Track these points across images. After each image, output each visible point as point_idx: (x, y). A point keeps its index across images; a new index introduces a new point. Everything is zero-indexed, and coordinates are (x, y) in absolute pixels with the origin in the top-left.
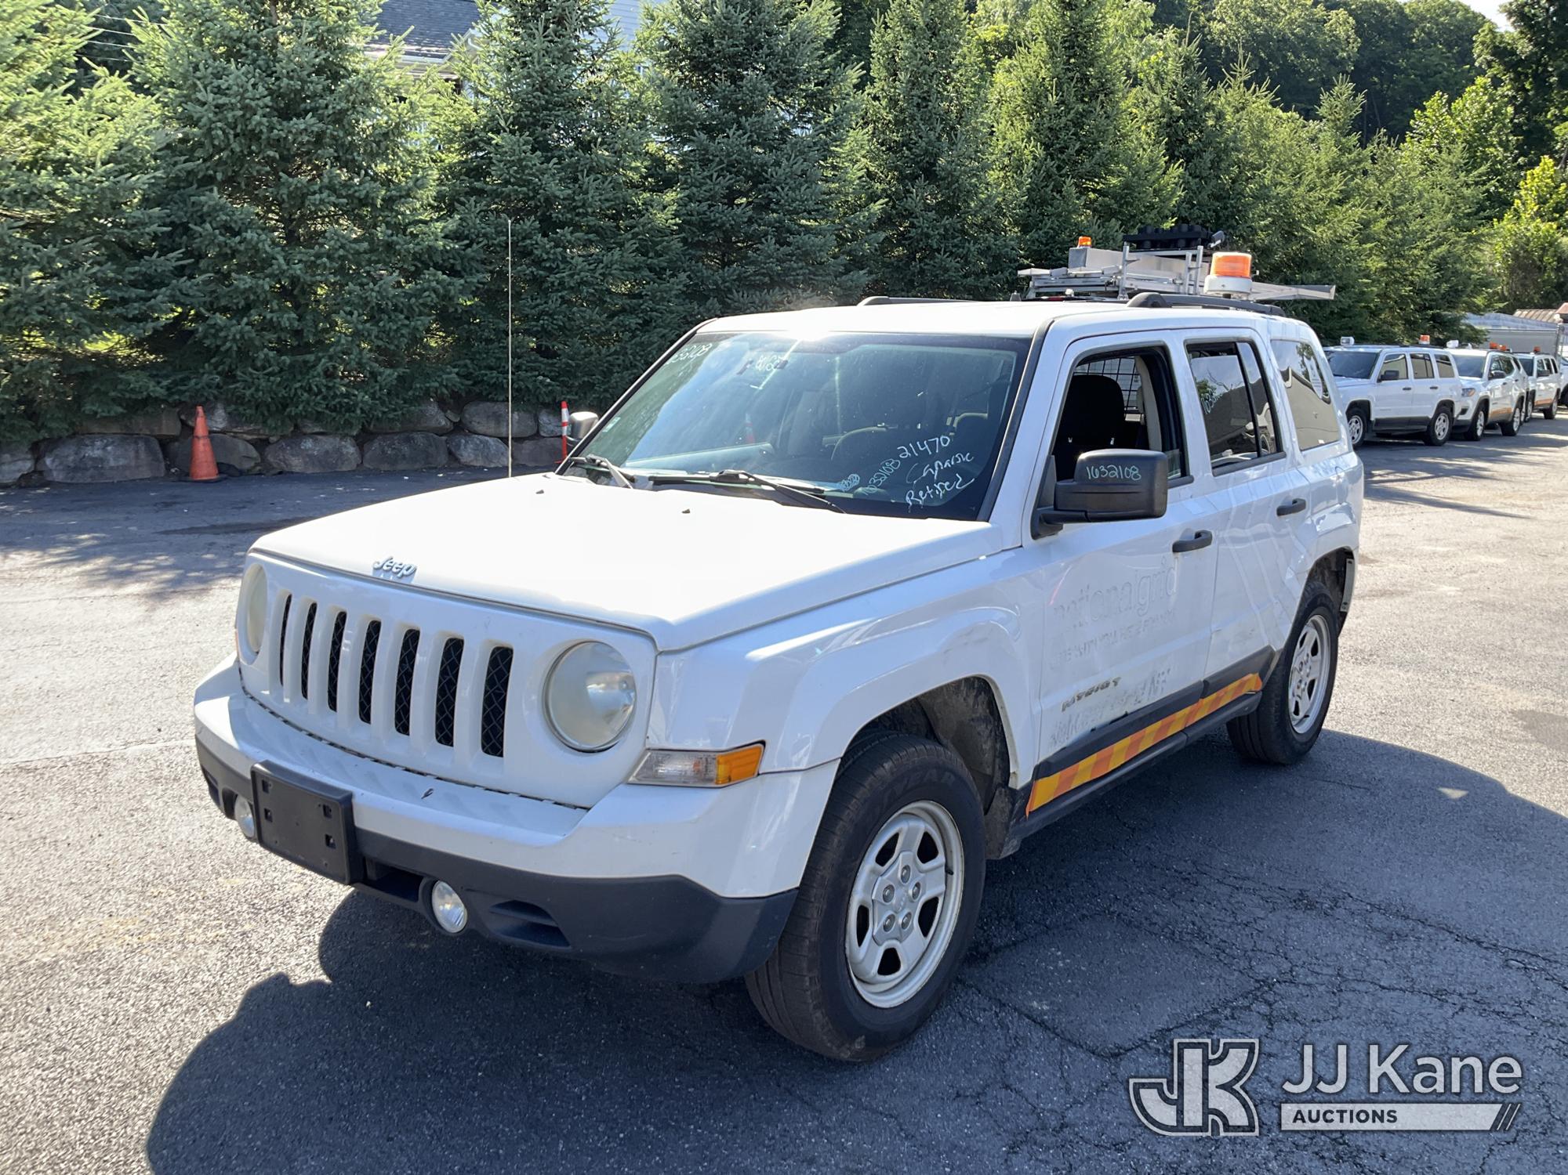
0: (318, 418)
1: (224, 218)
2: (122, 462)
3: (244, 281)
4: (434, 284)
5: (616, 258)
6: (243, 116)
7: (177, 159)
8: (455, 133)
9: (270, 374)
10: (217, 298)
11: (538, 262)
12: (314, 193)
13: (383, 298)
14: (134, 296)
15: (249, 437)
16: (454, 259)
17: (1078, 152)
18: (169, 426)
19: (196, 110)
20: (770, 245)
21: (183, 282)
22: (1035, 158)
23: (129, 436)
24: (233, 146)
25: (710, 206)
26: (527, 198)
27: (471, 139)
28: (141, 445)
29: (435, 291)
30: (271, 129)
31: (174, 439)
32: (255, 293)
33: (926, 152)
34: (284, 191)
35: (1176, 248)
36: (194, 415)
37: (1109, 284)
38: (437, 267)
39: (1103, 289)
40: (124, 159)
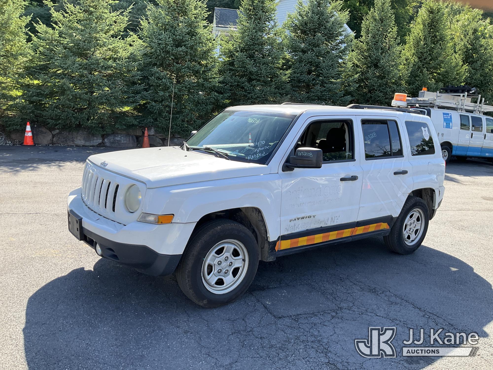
0: (179, 133)
1: (158, 75)
2: (125, 142)
3: (161, 93)
4: (214, 96)
5: (268, 90)
6: (165, 46)
7: (147, 58)
8: (226, 52)
9: (166, 120)
10: (154, 98)
11: (246, 91)
12: (183, 69)
13: (199, 99)
14: (131, 96)
15: (160, 137)
16: (221, 89)
17: (431, 60)
18: (139, 133)
19: (153, 44)
20: (318, 87)
21: (145, 93)
22: (415, 62)
23: (128, 135)
24: (162, 55)
25: (301, 75)
26: (244, 71)
27: (230, 54)
28: (131, 138)
29: (214, 98)
30: (172, 50)
31: (140, 136)
32: (164, 97)
33: (376, 59)
34: (175, 68)
35: (458, 93)
36: (145, 130)
37: (431, 103)
38: (216, 91)
39: (429, 105)
40: (132, 58)
